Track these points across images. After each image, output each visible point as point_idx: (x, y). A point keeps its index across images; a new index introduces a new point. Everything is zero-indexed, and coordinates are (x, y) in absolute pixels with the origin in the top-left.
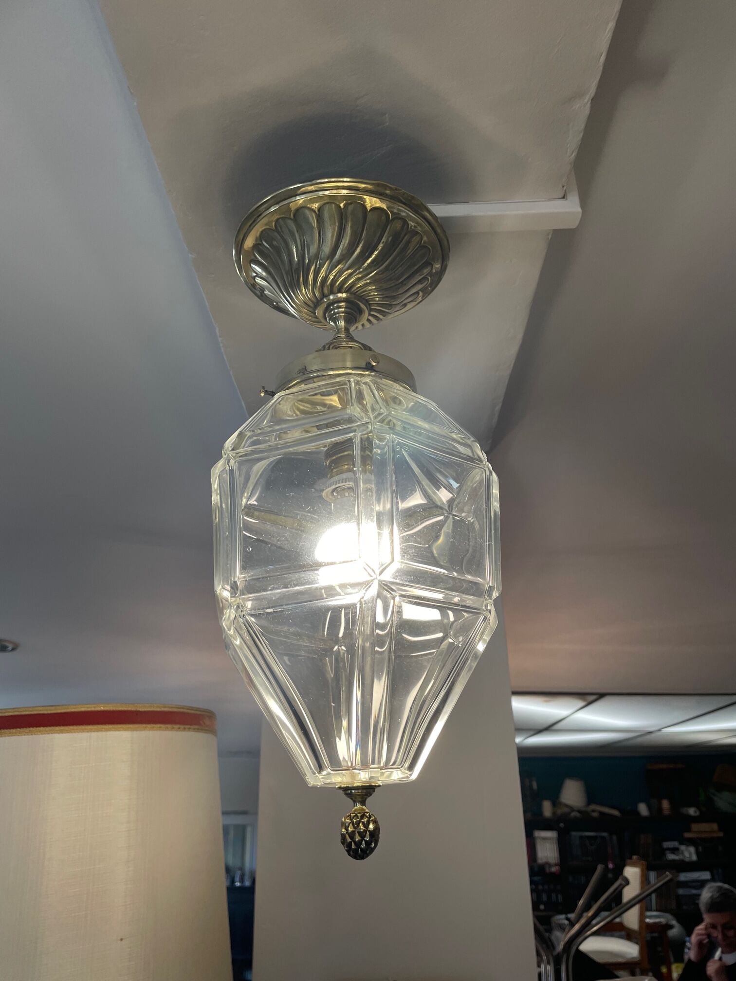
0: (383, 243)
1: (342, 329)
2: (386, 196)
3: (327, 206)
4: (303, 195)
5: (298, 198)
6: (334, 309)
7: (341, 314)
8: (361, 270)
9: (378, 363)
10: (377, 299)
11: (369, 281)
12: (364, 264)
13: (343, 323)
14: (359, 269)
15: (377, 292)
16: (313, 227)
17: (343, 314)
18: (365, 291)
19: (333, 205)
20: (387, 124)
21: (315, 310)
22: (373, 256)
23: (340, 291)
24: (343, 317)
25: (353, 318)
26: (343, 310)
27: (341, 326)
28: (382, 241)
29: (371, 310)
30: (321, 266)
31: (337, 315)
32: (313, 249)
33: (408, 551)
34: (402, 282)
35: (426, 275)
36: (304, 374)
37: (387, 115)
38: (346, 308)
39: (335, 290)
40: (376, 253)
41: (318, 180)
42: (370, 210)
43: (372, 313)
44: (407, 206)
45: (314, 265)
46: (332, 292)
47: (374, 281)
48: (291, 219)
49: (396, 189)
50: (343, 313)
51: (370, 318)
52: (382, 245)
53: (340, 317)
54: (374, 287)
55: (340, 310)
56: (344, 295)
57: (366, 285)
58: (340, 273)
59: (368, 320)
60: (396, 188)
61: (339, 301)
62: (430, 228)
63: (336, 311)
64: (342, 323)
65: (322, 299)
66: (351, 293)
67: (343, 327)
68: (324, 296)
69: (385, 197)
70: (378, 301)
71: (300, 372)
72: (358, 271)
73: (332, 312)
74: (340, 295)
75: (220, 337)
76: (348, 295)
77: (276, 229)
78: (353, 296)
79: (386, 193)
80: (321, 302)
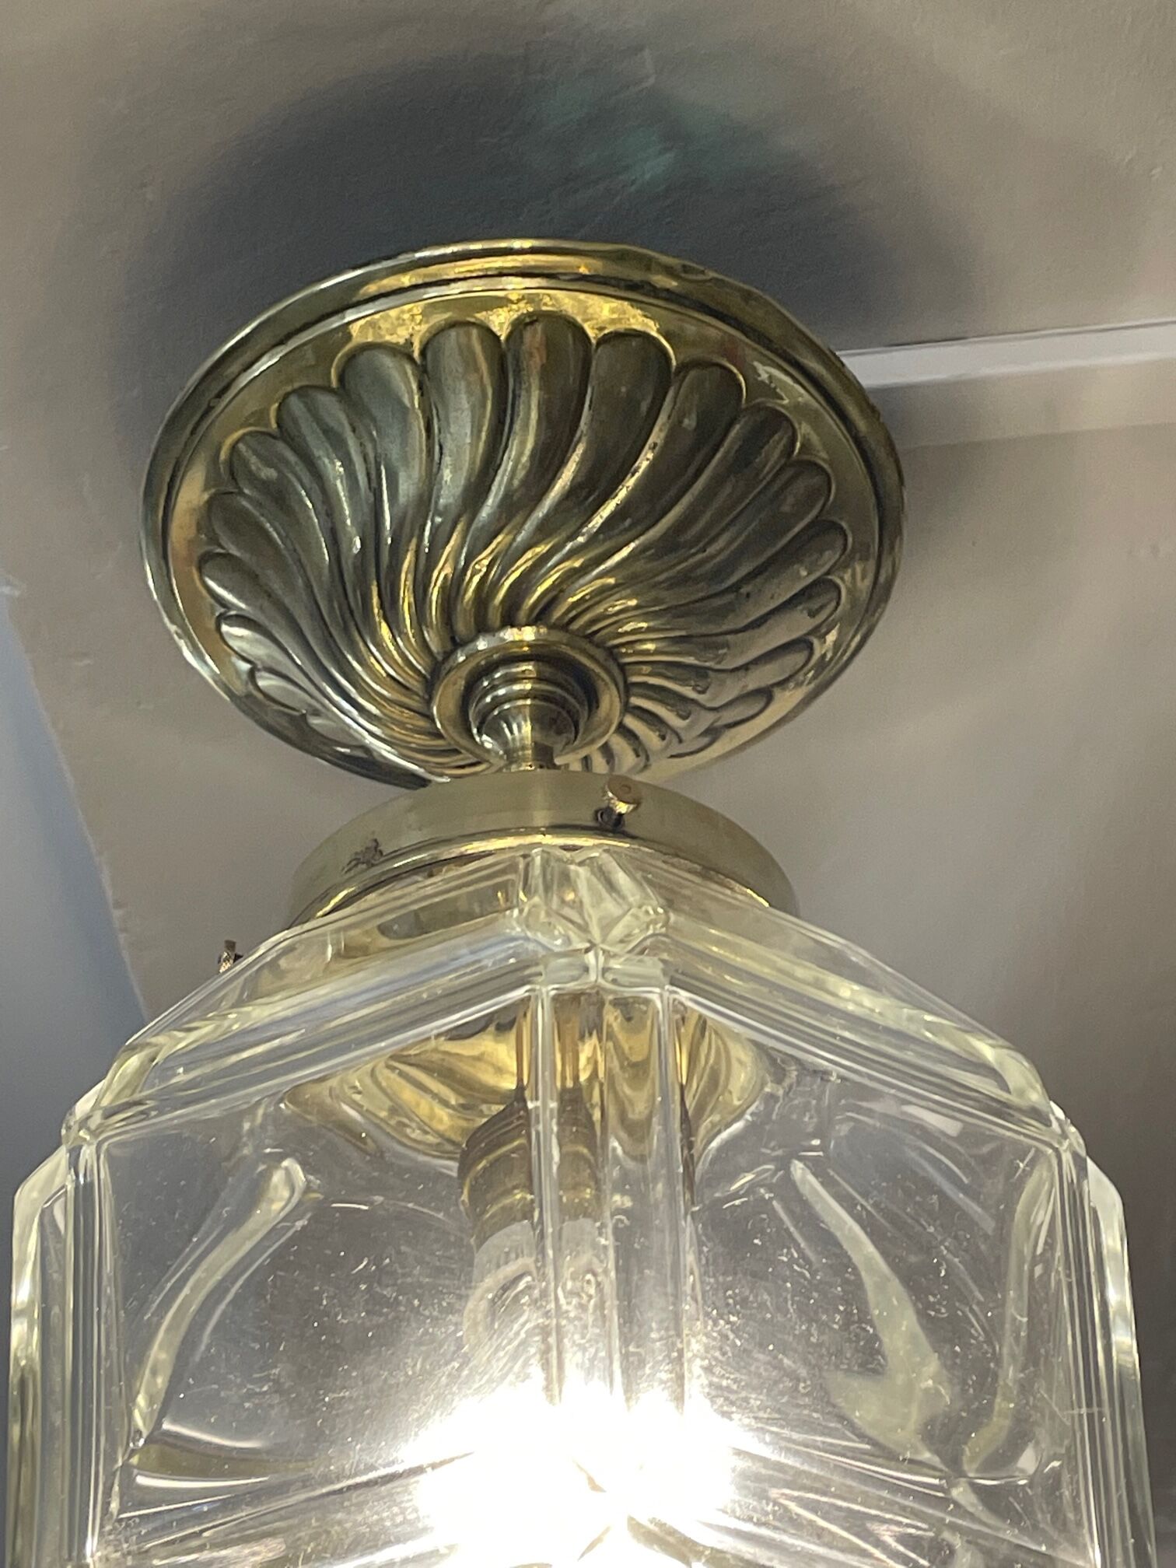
0: (653, 448)
1: (523, 748)
2: (655, 291)
3: (453, 333)
4: (370, 305)
5: (350, 316)
6: (494, 688)
7: (520, 702)
8: (581, 539)
9: (637, 803)
10: (650, 646)
11: (612, 581)
12: (589, 519)
13: (527, 728)
14: (572, 537)
15: (645, 617)
16: (404, 411)
17: (528, 702)
18: (604, 616)
19: (474, 332)
20: (652, 81)
21: (429, 702)
22: (622, 494)
23: (510, 620)
24: (527, 711)
25: (564, 714)
26: (528, 686)
27: (522, 739)
28: (651, 441)
29: (628, 689)
30: (438, 543)
31: (506, 706)
32: (408, 486)
33: (746, 1400)
34: (735, 588)
35: (828, 573)
36: (373, 865)
37: (646, 53)
38: (539, 679)
39: (494, 616)
40: (631, 482)
41: (416, 251)
42: (599, 344)
43: (635, 701)
44: (729, 324)
45: (414, 541)
46: (483, 628)
47: (629, 578)
48: (328, 389)
49: (686, 269)
50: (525, 697)
51: (631, 722)
52: (650, 456)
53: (514, 711)
54: (633, 603)
55: (517, 687)
56: (529, 634)
57: (604, 593)
58: (508, 559)
59: (623, 730)
60: (684, 266)
61: (510, 657)
62: (820, 399)
63: (501, 692)
64: (523, 731)
65: (448, 655)
66: (552, 627)
67: (528, 742)
68: (456, 643)
69: (647, 295)
70: (657, 652)
71: (357, 861)
72: (569, 546)
73: (488, 699)
74: (510, 635)
75: (118, 905)
76: (543, 630)
77: (281, 431)
78: (556, 636)
79: (649, 284)
80: (447, 666)
